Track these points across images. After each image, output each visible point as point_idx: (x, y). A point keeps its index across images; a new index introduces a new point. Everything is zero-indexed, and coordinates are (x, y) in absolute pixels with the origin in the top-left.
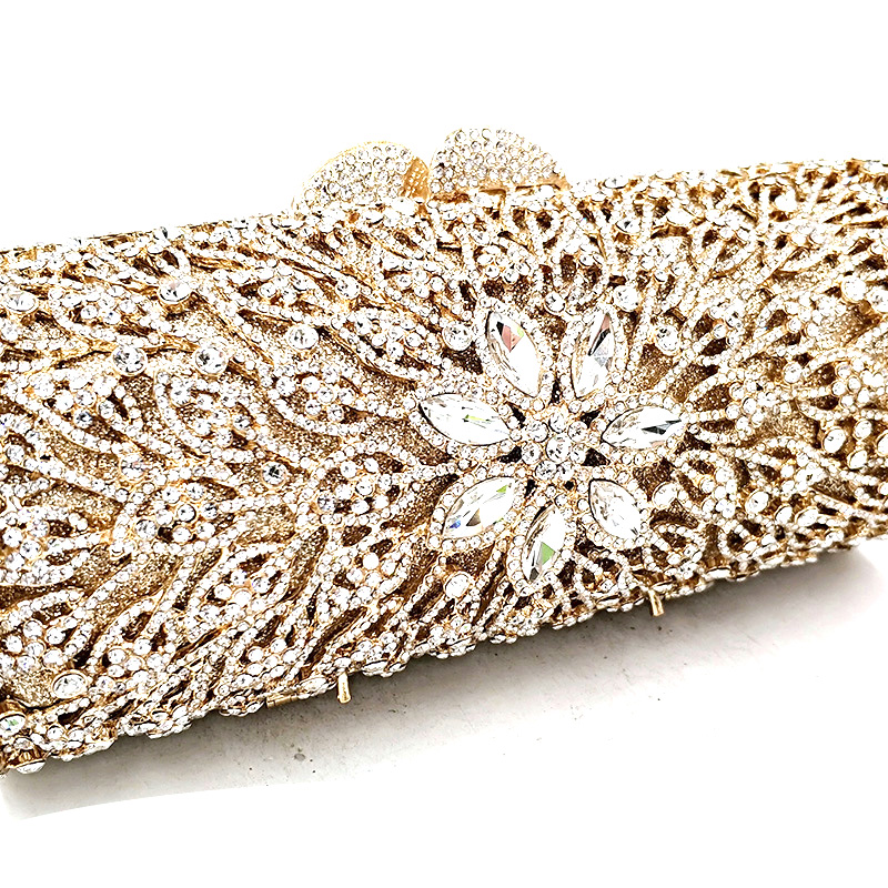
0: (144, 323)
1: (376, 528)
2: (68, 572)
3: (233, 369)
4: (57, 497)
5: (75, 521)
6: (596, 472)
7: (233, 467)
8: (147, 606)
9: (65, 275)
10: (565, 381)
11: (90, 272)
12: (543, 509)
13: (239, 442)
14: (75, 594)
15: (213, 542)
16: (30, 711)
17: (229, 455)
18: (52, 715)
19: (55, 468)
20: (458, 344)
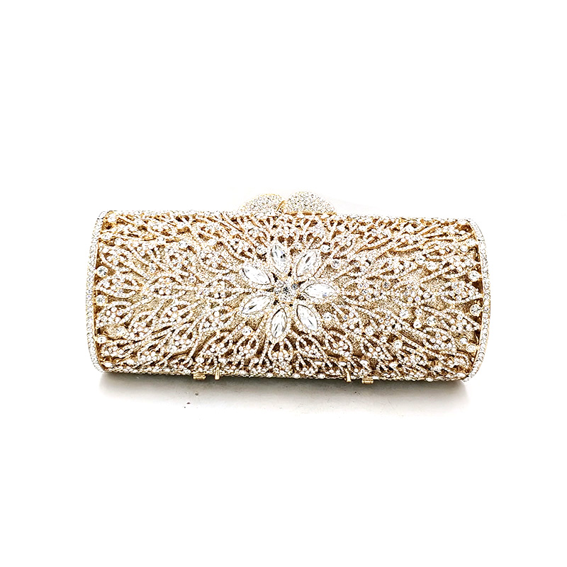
0: (169, 233)
1: (221, 305)
2: (127, 296)
3: (189, 248)
4: (131, 275)
5: (133, 282)
6: (301, 302)
7: (182, 277)
8: (148, 313)
9: (155, 218)
10: (294, 270)
11: (163, 219)
12: (279, 310)
13: (184, 268)
14: (129, 304)
15: (170, 297)
16: (109, 339)
17: (181, 272)
18: (115, 343)
19: (132, 266)
20: (260, 253)
